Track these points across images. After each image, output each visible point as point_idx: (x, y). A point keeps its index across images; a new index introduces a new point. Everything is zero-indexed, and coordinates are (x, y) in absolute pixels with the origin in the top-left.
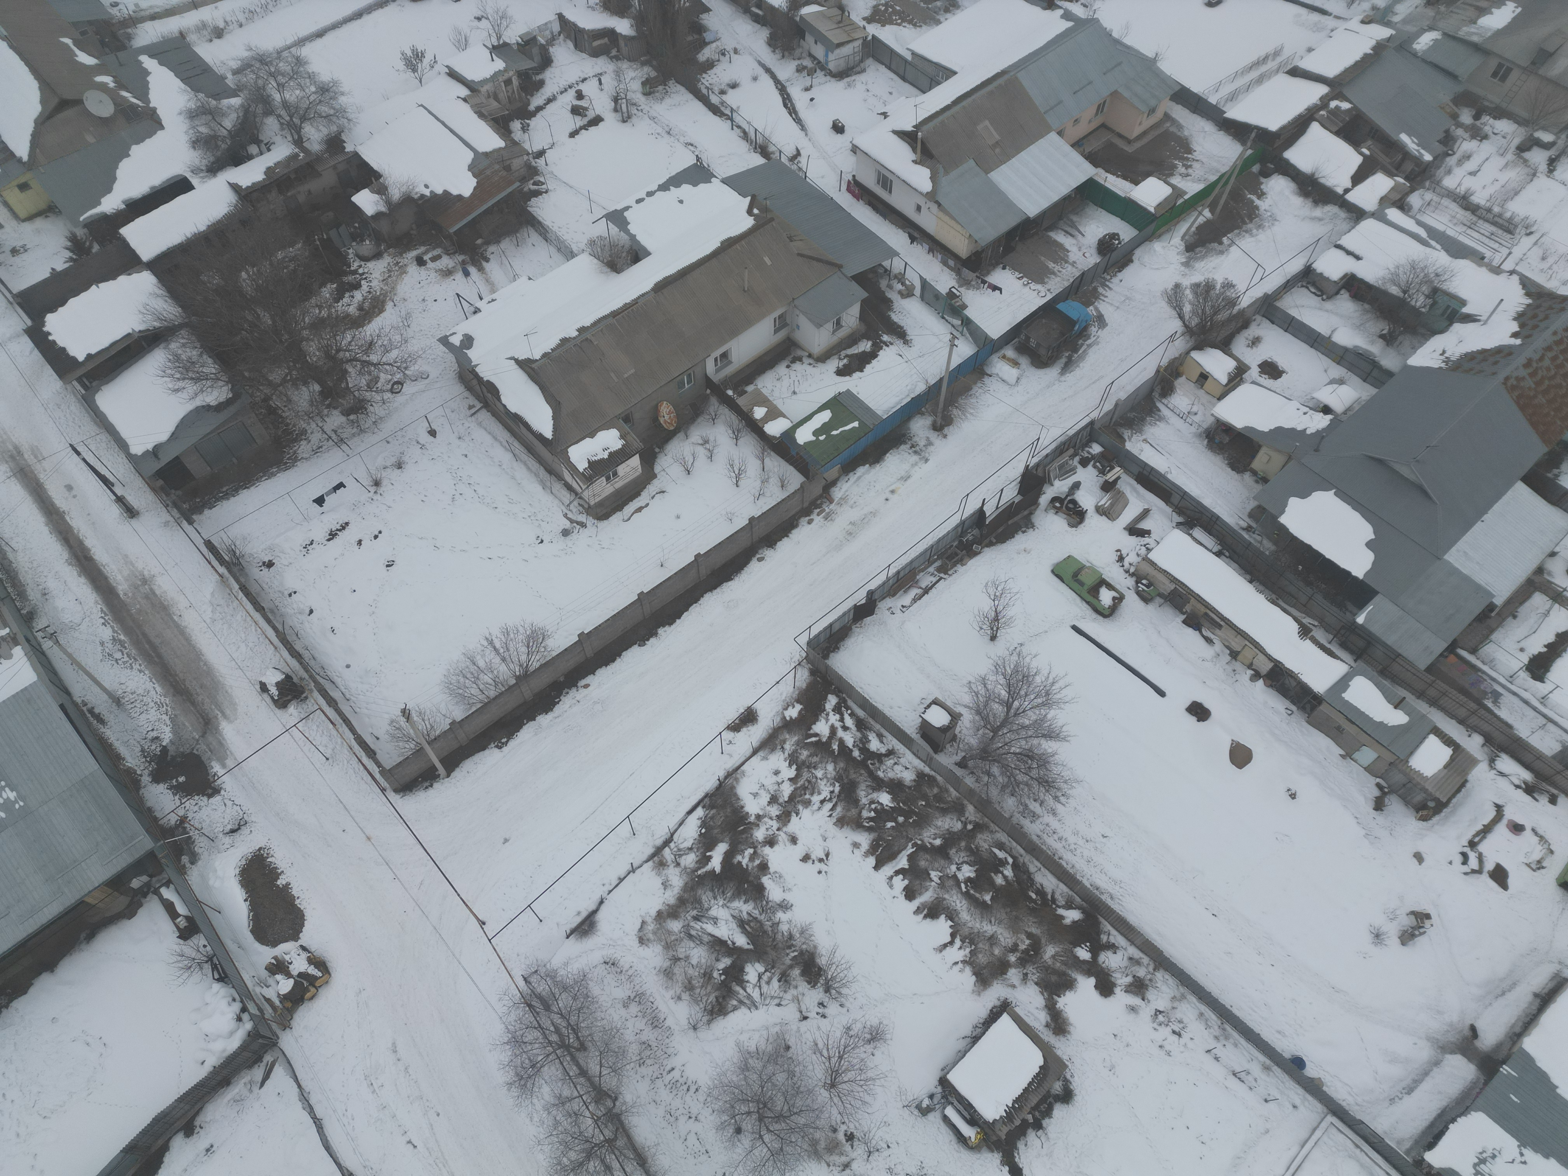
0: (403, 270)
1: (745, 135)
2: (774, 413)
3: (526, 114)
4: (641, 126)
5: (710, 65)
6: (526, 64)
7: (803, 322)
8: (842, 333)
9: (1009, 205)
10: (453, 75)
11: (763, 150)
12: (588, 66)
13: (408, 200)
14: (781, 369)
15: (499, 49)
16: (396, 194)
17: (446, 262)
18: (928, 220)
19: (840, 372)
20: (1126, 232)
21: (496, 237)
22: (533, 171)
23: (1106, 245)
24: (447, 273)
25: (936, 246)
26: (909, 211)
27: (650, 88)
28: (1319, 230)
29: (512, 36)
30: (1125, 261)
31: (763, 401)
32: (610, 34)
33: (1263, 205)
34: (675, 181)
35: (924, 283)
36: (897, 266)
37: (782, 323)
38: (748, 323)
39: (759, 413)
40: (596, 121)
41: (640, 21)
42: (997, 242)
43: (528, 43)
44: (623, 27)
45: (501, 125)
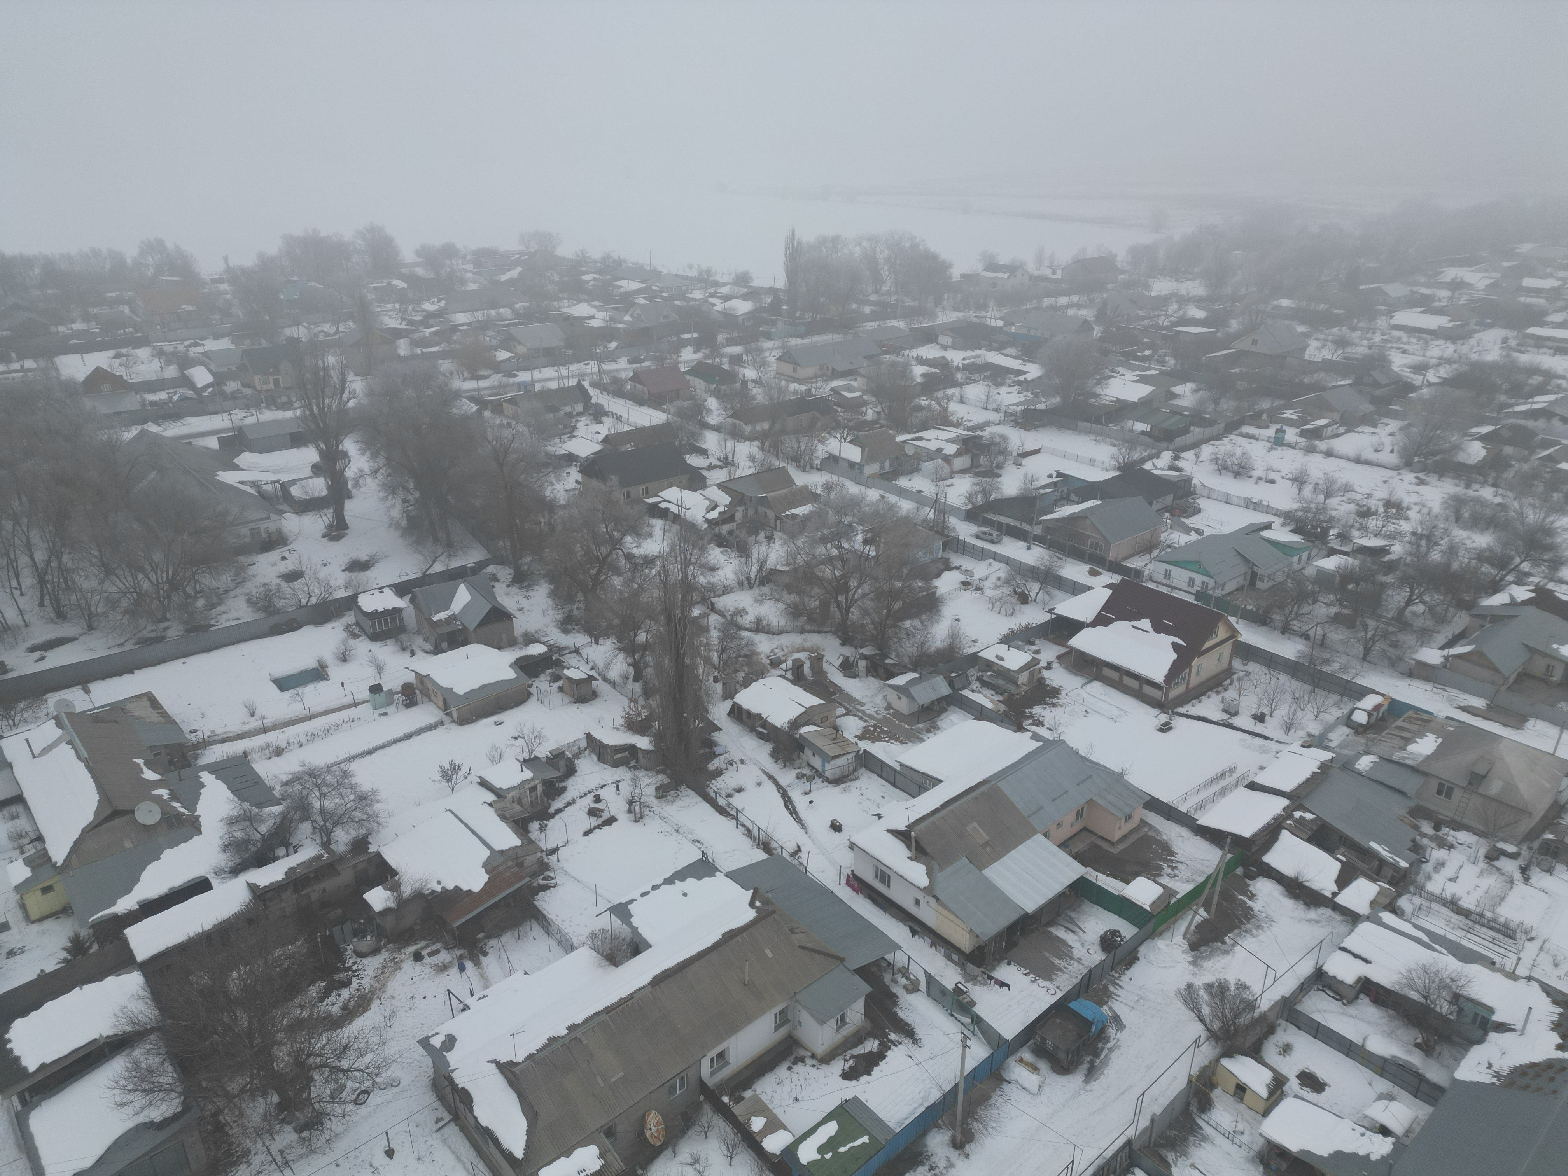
0: (397, 965)
1: (749, 833)
2: (774, 1125)
3: (544, 815)
4: (652, 826)
5: (719, 773)
6: (552, 774)
7: (806, 1018)
8: (847, 1031)
9: (1007, 901)
10: (484, 784)
11: (766, 846)
12: (609, 774)
13: (419, 895)
14: (782, 1071)
15: (530, 762)
16: (407, 890)
17: (444, 956)
18: (928, 914)
19: (848, 1076)
20: (1127, 930)
21: (498, 931)
22: (544, 867)
23: (1108, 942)
24: (443, 968)
25: (938, 940)
26: (908, 904)
27: (662, 792)
28: (1319, 932)
29: (543, 751)
30: (1130, 959)
31: (762, 1109)
32: (632, 749)
33: (1256, 906)
34: (681, 875)
35: (929, 978)
36: (900, 959)
37: (783, 1019)
38: (748, 1019)
39: (757, 1124)
40: (611, 821)
41: (658, 738)
42: (999, 936)
43: (557, 757)
44: (643, 743)
45: (520, 825)
